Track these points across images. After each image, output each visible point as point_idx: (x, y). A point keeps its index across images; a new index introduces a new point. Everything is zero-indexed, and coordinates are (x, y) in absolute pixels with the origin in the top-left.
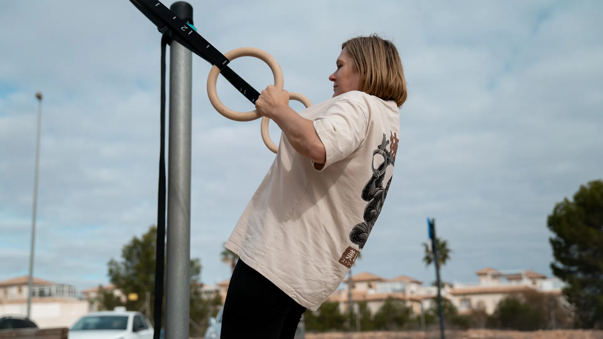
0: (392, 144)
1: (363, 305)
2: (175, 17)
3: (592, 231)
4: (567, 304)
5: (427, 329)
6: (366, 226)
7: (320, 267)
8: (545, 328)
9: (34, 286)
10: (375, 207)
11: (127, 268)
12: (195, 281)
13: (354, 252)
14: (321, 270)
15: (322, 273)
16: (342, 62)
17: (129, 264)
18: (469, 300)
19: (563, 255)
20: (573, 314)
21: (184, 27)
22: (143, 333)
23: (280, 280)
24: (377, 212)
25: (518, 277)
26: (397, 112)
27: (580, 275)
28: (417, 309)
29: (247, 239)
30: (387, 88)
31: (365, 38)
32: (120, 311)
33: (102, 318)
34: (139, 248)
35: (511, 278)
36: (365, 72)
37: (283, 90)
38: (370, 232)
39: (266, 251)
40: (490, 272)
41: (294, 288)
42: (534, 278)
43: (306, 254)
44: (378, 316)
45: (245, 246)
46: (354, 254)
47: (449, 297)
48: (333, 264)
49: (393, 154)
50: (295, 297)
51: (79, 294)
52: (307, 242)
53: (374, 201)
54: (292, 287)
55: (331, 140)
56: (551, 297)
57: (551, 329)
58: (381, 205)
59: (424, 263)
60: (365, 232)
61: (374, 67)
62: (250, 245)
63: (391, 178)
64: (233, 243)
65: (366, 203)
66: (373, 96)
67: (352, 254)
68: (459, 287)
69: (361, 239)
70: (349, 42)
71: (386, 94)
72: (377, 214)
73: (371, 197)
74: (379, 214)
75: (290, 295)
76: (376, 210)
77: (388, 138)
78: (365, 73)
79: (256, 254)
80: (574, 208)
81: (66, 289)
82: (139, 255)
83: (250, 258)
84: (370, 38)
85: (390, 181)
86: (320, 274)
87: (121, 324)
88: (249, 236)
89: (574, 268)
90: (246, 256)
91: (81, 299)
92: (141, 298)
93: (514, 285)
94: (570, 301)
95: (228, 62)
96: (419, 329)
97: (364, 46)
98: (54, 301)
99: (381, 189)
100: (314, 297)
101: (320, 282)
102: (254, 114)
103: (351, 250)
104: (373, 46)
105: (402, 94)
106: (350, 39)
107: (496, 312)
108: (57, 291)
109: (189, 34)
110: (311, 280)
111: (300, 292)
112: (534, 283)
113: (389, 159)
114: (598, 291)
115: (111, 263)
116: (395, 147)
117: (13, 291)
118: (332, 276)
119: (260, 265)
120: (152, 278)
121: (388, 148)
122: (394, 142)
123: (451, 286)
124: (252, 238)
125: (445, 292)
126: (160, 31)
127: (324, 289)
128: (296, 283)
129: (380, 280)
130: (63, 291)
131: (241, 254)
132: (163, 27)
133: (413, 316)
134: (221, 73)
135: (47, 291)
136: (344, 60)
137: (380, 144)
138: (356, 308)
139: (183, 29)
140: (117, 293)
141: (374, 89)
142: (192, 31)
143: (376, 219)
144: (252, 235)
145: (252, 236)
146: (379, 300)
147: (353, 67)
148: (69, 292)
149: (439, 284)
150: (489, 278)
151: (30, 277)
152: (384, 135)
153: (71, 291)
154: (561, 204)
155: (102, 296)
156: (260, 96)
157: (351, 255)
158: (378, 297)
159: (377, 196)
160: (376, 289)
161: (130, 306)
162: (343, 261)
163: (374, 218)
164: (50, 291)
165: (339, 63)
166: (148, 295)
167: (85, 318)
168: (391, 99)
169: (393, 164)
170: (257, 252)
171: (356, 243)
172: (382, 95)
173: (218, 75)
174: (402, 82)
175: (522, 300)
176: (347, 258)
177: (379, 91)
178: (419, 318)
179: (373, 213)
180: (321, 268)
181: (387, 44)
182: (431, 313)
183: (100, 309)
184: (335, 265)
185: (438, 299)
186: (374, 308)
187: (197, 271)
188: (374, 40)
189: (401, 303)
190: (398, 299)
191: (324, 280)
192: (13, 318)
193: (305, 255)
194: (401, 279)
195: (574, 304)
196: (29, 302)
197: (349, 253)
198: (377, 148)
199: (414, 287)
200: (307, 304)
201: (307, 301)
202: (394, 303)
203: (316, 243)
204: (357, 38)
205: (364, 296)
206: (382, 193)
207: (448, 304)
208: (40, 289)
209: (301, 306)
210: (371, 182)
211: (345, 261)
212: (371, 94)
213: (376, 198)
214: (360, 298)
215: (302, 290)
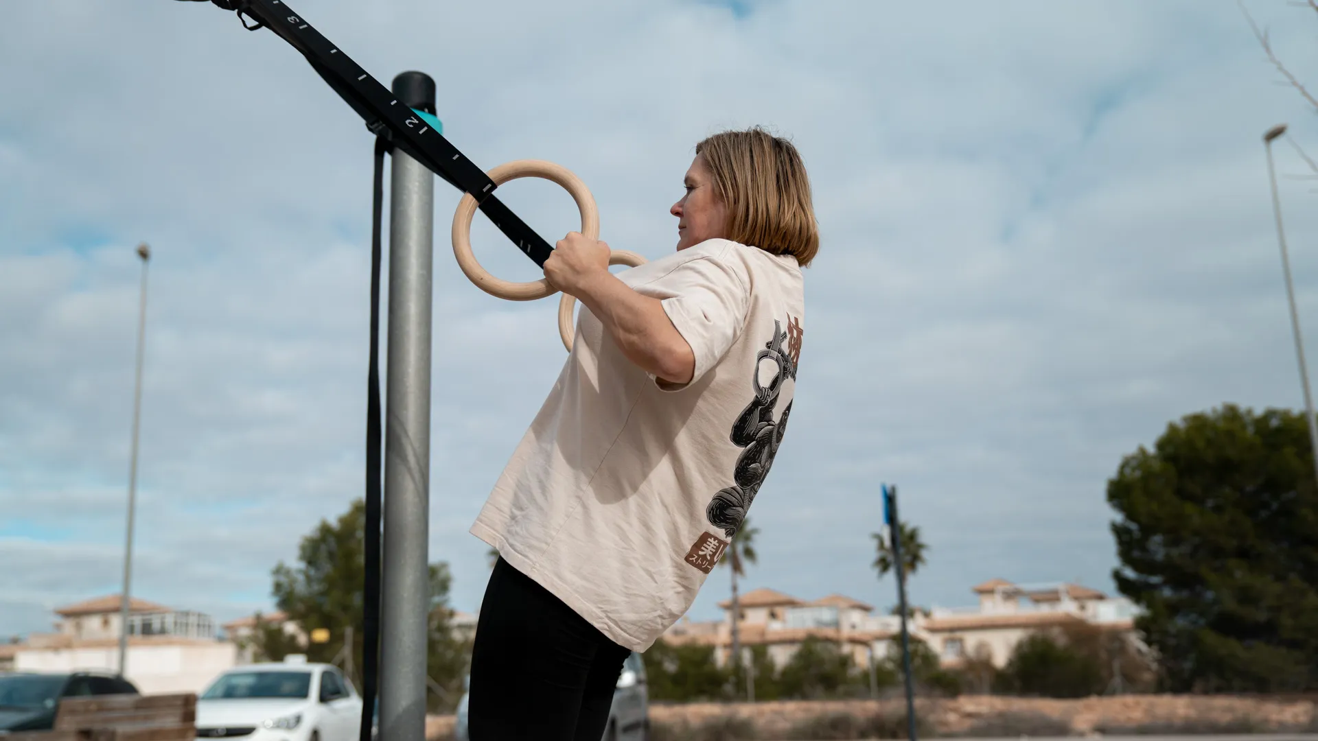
0: (792, 337)
1: (760, 650)
2: (395, 102)
3: (1189, 508)
4: (1143, 647)
5: (880, 697)
6: (739, 493)
7: (653, 570)
8: (1101, 693)
9: (132, 615)
10: (759, 457)
11: (309, 579)
12: (439, 605)
13: (716, 543)
14: (655, 576)
15: (656, 582)
16: (693, 181)
17: (312, 572)
18: (961, 641)
19: (1136, 554)
20: (1155, 666)
21: (412, 119)
22: (340, 704)
23: (576, 595)
24: (763, 467)
25: (1052, 597)
26: (799, 278)
27: (1167, 593)
28: (862, 658)
29: (513, 518)
30: (778, 230)
31: (737, 135)
32: (295, 663)
33: (261, 675)
34: (332, 542)
35: (1039, 598)
36: (736, 201)
37: (598, 242)
38: (749, 505)
39: (549, 540)
40: (1001, 588)
41: (605, 612)
42: (1081, 598)
43: (626, 546)
44: (786, 672)
45: (509, 532)
46: (715, 547)
47: (924, 635)
48: (674, 564)
49: (793, 359)
50: (606, 627)
51: (218, 631)
52: (630, 524)
53: (755, 447)
54: (600, 610)
55: (703, 337)
56: (1114, 634)
57: (1113, 693)
58: (772, 455)
59: (876, 571)
60: (737, 504)
61: (753, 190)
62: (518, 529)
63: (791, 404)
64: (487, 525)
65: (739, 451)
66: (753, 247)
67: (712, 545)
68: (942, 616)
69: (730, 519)
70: (707, 142)
71: (775, 243)
72: (763, 471)
73: (750, 438)
74: (768, 471)
75: (596, 625)
76: (759, 465)
77: (784, 328)
78: (735, 203)
79: (531, 547)
80: (1157, 466)
81: (193, 620)
82: (331, 555)
83: (521, 554)
84: (747, 134)
85: (789, 408)
86: (654, 585)
87: (297, 687)
88: (517, 512)
89: (1155, 580)
90: (513, 551)
91: (221, 640)
92: (336, 639)
93: (1045, 611)
94: (1149, 642)
95: (494, 187)
96: (865, 696)
97: (734, 152)
98: (170, 643)
99: (769, 425)
100: (640, 627)
101: (652, 598)
102: (542, 286)
103: (709, 539)
104: (751, 151)
105: (808, 240)
106: (710, 136)
107: (1011, 663)
108: (176, 624)
109: (421, 132)
110: (635, 595)
111: (614, 618)
112: (1083, 608)
113: (787, 368)
114: (1202, 621)
115: (279, 570)
116: (796, 345)
117: (94, 623)
118: (674, 588)
119: (538, 568)
120: (357, 599)
121: (785, 346)
122: (795, 335)
123: (927, 615)
124: (523, 516)
125: (916, 627)
126: (370, 129)
127: (659, 613)
128: (608, 602)
129: (792, 604)
130: (187, 625)
131: (503, 547)
132: (377, 121)
133: (854, 672)
134: (480, 207)
135: (156, 625)
136: (698, 177)
137: (771, 339)
138: (747, 656)
139: (410, 123)
140: (291, 628)
141: (752, 233)
142: (425, 128)
143: (762, 482)
144: (521, 509)
145: (523, 513)
146: (791, 642)
147: (713, 190)
148: (199, 625)
149: (903, 611)
150: (998, 598)
151: (125, 597)
152: (777, 323)
153: (201, 623)
154: (1133, 458)
155: (261, 634)
156: (553, 251)
157: (710, 548)
158: (789, 636)
159: (762, 437)
160: (784, 621)
161: (315, 653)
162: (694, 559)
163: (756, 480)
164: (163, 623)
165: (689, 183)
166: (349, 631)
167: (230, 676)
168: (786, 252)
169: (794, 377)
170: (534, 543)
171: (719, 527)
172: (769, 245)
173: (474, 212)
174: (807, 218)
175: (1060, 640)
176: (701, 553)
177: (762, 237)
178: (866, 675)
179: (754, 469)
180: (654, 573)
181: (779, 146)
182: (890, 666)
183: (257, 659)
184: (677, 566)
185: (902, 639)
186: (781, 657)
187: (444, 586)
188: (756, 137)
189: (831, 646)
190: (827, 640)
191: (658, 594)
192: (92, 675)
193: (625, 549)
194: (833, 602)
195: (1155, 648)
196: (122, 645)
197: (705, 545)
198: (764, 348)
199: (856, 617)
200: (627, 640)
201: (627, 636)
202: (819, 647)
203: (646, 526)
204: (723, 136)
205: (763, 633)
206: (771, 432)
207: (920, 647)
208: (143, 620)
209: (617, 644)
210: (749, 412)
211: (697, 560)
212: (748, 244)
213: (760, 441)
214: (755, 639)
215: (619, 615)
